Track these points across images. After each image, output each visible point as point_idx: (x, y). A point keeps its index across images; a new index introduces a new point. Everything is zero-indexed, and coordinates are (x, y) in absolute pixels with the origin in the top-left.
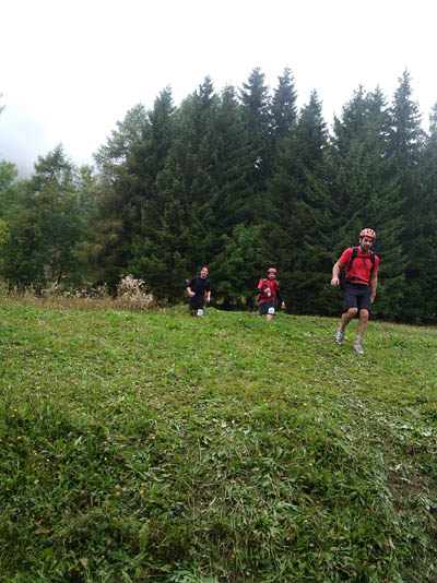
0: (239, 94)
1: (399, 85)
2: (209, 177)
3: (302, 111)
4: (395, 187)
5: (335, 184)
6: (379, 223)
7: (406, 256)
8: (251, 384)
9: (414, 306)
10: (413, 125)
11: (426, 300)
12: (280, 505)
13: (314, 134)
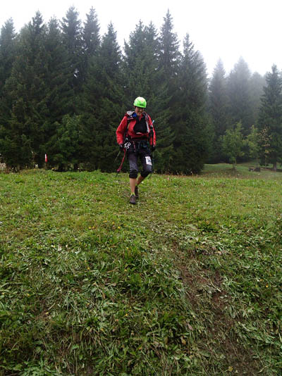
0: (60, 25)
1: (164, 22)
2: (43, 83)
3: (104, 38)
4: (165, 89)
5: (127, 87)
6: (156, 112)
7: (173, 133)
8: (80, 217)
9: (179, 164)
10: (174, 49)
11: (186, 160)
12: (105, 305)
13: (112, 53)
